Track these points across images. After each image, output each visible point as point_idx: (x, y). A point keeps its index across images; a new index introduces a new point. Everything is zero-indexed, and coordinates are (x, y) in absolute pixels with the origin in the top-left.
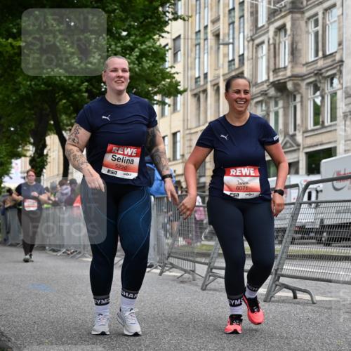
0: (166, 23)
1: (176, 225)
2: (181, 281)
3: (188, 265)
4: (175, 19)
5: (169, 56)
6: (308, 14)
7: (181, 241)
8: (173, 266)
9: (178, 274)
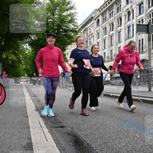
0: (66, 50)
1: (67, 82)
2: (68, 90)
3: (69, 88)
4: (68, 49)
5: (67, 55)
6: (89, 48)
7: (68, 84)
8: (67, 88)
9: (68, 89)
